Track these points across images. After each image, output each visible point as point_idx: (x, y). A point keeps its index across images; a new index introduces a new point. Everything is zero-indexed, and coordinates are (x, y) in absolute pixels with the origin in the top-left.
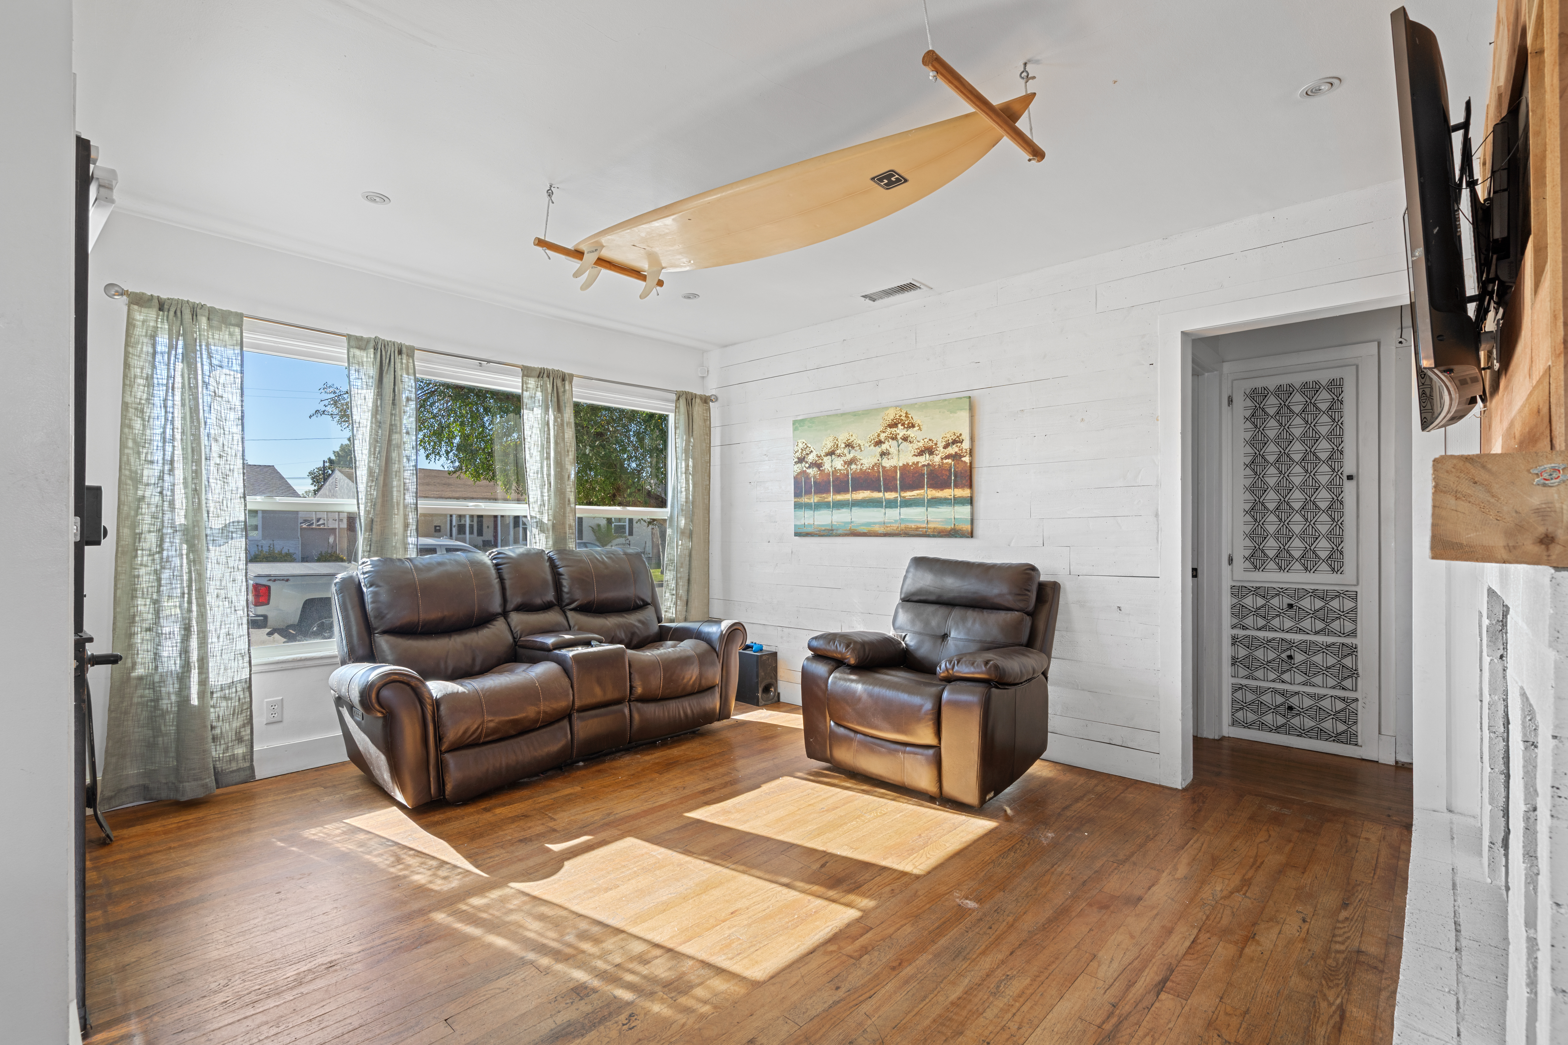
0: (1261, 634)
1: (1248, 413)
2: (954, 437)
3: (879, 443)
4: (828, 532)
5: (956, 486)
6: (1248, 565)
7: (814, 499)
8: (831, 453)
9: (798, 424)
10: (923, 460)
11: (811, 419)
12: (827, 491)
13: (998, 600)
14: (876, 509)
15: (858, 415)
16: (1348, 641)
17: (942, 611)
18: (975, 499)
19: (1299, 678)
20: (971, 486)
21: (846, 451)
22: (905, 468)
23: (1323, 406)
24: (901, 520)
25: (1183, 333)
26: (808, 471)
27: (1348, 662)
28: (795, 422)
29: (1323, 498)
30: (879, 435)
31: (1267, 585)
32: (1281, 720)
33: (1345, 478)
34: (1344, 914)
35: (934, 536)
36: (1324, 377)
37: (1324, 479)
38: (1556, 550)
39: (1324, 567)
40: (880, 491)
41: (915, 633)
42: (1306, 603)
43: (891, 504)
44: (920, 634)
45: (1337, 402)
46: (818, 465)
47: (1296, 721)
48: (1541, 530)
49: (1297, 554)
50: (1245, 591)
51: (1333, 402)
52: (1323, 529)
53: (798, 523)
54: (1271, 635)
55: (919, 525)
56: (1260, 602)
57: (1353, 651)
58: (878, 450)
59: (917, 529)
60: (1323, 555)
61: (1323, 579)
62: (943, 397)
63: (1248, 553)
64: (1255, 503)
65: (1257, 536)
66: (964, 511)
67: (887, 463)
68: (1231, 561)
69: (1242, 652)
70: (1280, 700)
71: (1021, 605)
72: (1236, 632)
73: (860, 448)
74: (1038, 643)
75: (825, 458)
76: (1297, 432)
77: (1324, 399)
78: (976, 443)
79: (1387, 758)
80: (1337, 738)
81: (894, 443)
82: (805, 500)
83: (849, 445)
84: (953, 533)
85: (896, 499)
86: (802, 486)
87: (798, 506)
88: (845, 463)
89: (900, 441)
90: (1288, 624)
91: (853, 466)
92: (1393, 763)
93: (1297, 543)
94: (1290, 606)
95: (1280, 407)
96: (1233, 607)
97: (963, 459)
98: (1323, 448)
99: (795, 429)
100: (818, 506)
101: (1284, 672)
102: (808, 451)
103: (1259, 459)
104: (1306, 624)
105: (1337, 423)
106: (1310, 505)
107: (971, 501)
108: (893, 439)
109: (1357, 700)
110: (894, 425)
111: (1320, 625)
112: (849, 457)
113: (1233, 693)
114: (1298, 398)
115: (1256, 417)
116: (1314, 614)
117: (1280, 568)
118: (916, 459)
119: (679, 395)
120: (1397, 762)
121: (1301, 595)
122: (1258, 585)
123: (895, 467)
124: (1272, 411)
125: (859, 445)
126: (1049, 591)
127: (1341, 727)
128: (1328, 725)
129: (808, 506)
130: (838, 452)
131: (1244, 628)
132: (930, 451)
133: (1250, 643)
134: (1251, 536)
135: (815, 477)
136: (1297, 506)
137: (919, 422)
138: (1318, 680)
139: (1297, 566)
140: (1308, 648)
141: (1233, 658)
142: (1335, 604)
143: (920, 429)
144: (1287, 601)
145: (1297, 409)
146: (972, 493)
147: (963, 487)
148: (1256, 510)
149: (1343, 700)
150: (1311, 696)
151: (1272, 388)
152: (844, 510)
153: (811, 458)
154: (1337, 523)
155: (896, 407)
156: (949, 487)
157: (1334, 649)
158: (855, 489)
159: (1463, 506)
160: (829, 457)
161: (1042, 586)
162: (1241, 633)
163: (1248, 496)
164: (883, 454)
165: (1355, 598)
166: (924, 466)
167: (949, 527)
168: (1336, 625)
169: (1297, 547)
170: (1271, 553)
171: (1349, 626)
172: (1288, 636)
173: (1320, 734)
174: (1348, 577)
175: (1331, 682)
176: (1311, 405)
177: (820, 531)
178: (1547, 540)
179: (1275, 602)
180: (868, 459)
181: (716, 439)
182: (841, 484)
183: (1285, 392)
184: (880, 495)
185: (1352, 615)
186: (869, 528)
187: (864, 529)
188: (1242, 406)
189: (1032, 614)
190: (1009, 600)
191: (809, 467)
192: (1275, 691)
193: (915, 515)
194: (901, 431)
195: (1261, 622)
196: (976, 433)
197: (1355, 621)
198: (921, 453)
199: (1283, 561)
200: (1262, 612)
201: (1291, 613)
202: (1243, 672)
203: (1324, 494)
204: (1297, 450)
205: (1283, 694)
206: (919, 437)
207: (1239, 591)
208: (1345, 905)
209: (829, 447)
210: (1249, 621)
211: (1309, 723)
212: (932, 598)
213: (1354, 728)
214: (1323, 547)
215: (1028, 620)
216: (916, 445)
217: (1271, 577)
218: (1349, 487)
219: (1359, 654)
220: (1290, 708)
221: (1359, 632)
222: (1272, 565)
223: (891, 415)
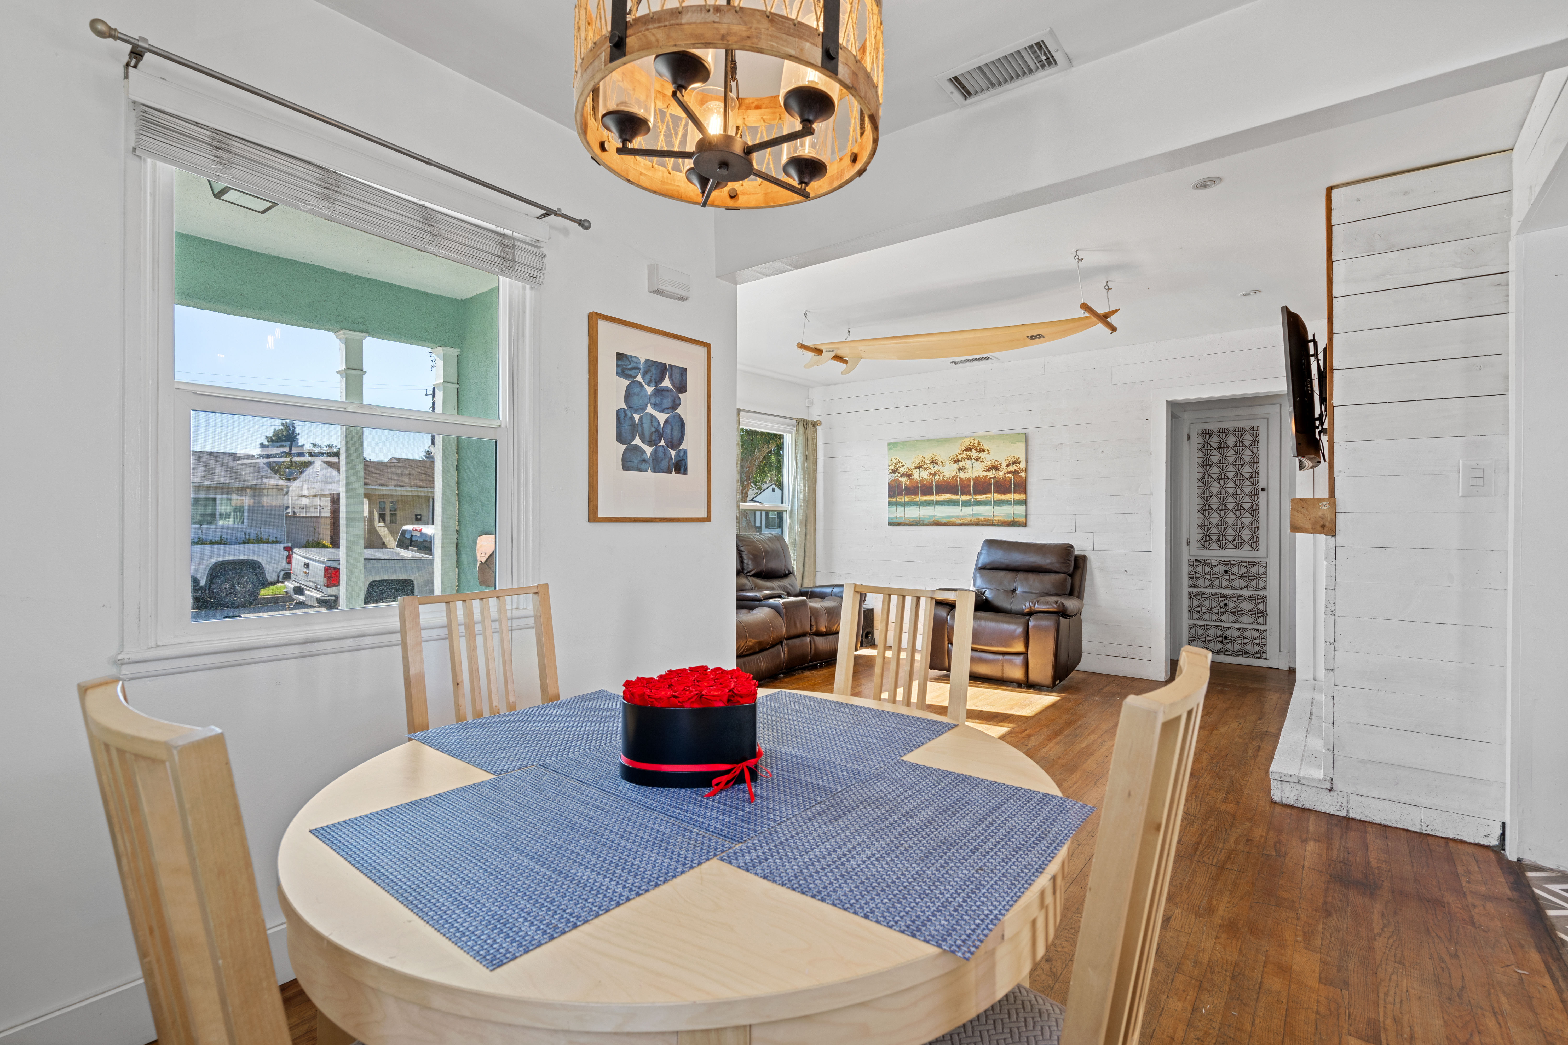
0: (1207, 591)
1: (1200, 446)
2: (1014, 460)
3: (958, 461)
4: (917, 523)
5: (1015, 492)
6: (1199, 545)
7: (905, 499)
8: (920, 467)
9: (892, 446)
10: (991, 474)
11: (904, 442)
12: (916, 494)
13: (1049, 567)
14: (954, 507)
15: (940, 441)
16: (1261, 593)
17: (1010, 575)
18: (1028, 501)
19: (1232, 618)
20: (1025, 493)
21: (931, 466)
22: (977, 480)
23: (1247, 444)
24: (973, 514)
25: (1167, 401)
26: (900, 479)
27: (1261, 606)
28: (889, 444)
29: (1247, 502)
30: (957, 456)
31: (1211, 558)
32: (1220, 646)
33: (1260, 490)
34: (1259, 722)
35: (998, 526)
36: (1247, 425)
37: (1247, 490)
38: (1326, 529)
39: (1247, 546)
40: (957, 494)
41: (992, 589)
42: (1236, 570)
43: (966, 504)
44: (996, 590)
45: (1255, 442)
46: (909, 476)
47: (1229, 646)
48: (1322, 523)
49: (1230, 538)
50: (1197, 563)
51: (1253, 441)
52: (1247, 522)
53: (892, 516)
54: (1214, 591)
55: (987, 518)
56: (1207, 569)
57: (1264, 599)
58: (956, 466)
59: (986, 520)
60: (1247, 538)
61: (1246, 554)
62: (1005, 432)
63: (1199, 538)
64: (1204, 505)
65: (1205, 526)
66: (1020, 509)
67: (963, 475)
68: (1188, 543)
69: (1196, 603)
70: (1219, 633)
71: (1065, 570)
72: (1191, 589)
73: (942, 465)
74: (1076, 592)
75: (914, 471)
76: (1231, 459)
77: (1247, 439)
78: (1029, 464)
79: (1284, 666)
80: (1254, 655)
81: (969, 462)
82: (897, 499)
83: (933, 462)
84: (1013, 524)
85: (970, 500)
86: (894, 490)
87: (891, 504)
88: (931, 474)
89: (974, 461)
90: (1225, 583)
91: (937, 477)
92: (1287, 669)
93: (1230, 531)
94: (1226, 572)
95: (1220, 443)
96: (1190, 573)
97: (1020, 474)
98: (1247, 470)
99: (890, 449)
100: (908, 504)
101: (1222, 615)
102: (900, 465)
103: (1207, 476)
104: (1236, 583)
105: (1255, 454)
106: (1238, 506)
107: (1025, 502)
108: (968, 459)
109: (1266, 630)
110: (969, 450)
111: (1244, 584)
112: (933, 470)
113: (1189, 630)
114: (1231, 437)
115: (1205, 448)
116: (1241, 577)
117: (1220, 547)
118: (985, 473)
119: (799, 421)
120: (1289, 668)
121: (1233, 564)
122: (1206, 558)
123: (970, 478)
124: (1215, 445)
125: (942, 462)
126: (1081, 561)
127: (1257, 648)
128: (1248, 647)
129: (900, 504)
130: (925, 466)
131: (1197, 587)
132: (997, 468)
133: (1200, 597)
134: (1201, 526)
135: (905, 483)
136: (1230, 507)
137: (988, 448)
138: (1243, 619)
139: (1231, 546)
140: (1237, 599)
141: (1190, 607)
142: (1253, 570)
143: (989, 453)
144: (1224, 568)
145: (1231, 444)
146: (1026, 497)
147: (1020, 493)
148: (1205, 509)
149: (1258, 631)
150: (1238, 629)
151: (1215, 430)
152: (929, 507)
153: (902, 470)
154: (1255, 518)
155: (971, 437)
156: (1010, 492)
157: (1253, 599)
158: (938, 493)
159: (1300, 515)
160: (918, 470)
161: (1077, 558)
162: (1195, 590)
163: (1200, 500)
164: (960, 469)
165: (1265, 566)
166: (991, 478)
167: (1009, 519)
168: (1254, 583)
169: (1230, 533)
170: (1214, 538)
171: (1262, 584)
172: (1224, 592)
173: (1244, 653)
174: (1261, 553)
175: (1251, 620)
176: (1239, 442)
177: (909, 522)
178: (1323, 526)
179: (1217, 569)
180: (948, 472)
181: (820, 453)
182: (927, 489)
183: (1223, 433)
184: (958, 497)
185: (1264, 577)
186: (949, 520)
187: (945, 521)
188: (1196, 441)
189: (1072, 575)
190: (1056, 566)
191: (901, 476)
192: (1216, 627)
193: (984, 511)
194: (974, 454)
195: (1208, 583)
196: (1029, 457)
197: (1265, 581)
198: (989, 469)
199: (1222, 542)
200: (1208, 576)
201: (1227, 576)
202: (1196, 616)
203: (1247, 500)
204: (1231, 471)
205: (1221, 629)
206: (988, 458)
207: (1194, 563)
208: (1260, 719)
209: (918, 462)
210: (1200, 582)
211: (1237, 647)
212: (1003, 566)
213: (1264, 648)
214: (1246, 533)
215: (1069, 578)
216: (985, 464)
217: (1214, 553)
218: (1262, 495)
219: (1268, 602)
220: (1226, 638)
221: (1267, 587)
222: (1215, 545)
223: (967, 442)
